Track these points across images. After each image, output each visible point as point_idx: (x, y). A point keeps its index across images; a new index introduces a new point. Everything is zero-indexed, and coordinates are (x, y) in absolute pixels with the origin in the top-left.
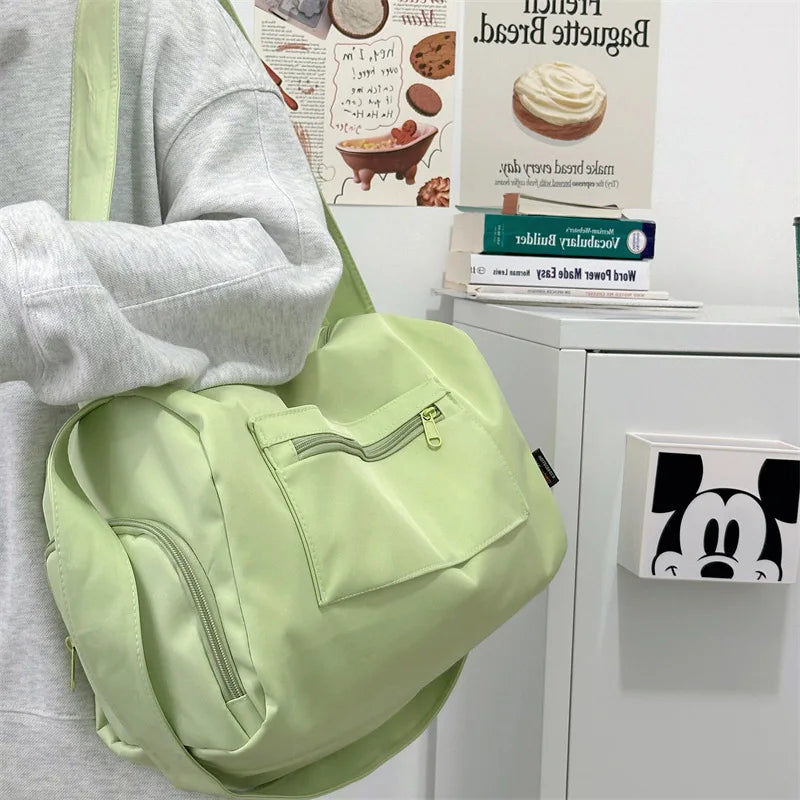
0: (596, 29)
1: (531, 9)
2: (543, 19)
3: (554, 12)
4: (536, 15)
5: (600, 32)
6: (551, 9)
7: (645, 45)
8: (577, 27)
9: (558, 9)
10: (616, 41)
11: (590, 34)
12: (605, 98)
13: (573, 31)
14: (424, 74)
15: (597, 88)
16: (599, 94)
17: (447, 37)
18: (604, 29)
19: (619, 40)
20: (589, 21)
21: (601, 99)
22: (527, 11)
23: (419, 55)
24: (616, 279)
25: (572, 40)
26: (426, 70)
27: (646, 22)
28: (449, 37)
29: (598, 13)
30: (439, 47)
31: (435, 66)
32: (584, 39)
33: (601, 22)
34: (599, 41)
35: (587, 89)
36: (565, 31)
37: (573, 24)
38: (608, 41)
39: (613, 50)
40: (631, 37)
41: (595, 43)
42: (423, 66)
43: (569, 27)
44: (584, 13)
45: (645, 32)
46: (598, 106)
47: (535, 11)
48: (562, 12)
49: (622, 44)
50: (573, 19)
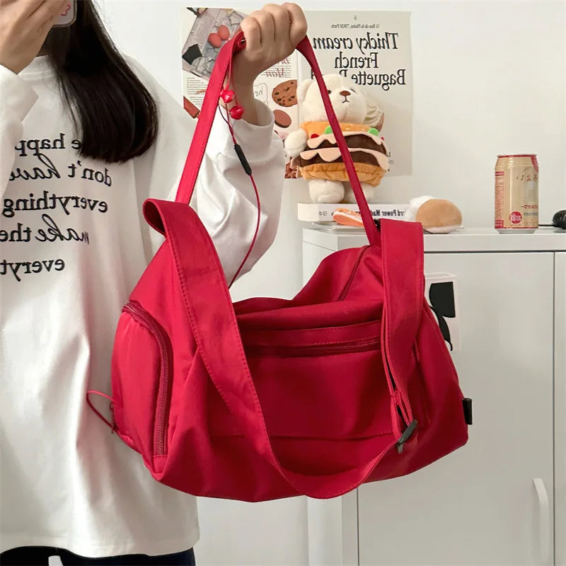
0: (376, 76)
1: (339, 66)
2: (346, 71)
3: (351, 67)
4: (342, 69)
5: (378, 77)
6: (350, 66)
7: (403, 83)
8: (365, 75)
9: (354, 65)
10: (387, 82)
11: (372, 78)
12: (383, 114)
13: (363, 77)
14: (280, 104)
15: (378, 109)
16: (379, 112)
17: (292, 83)
18: (380, 75)
19: (389, 81)
20: (371, 71)
21: (381, 115)
22: (336, 67)
23: (277, 94)
24: (399, 215)
25: (363, 82)
26: (281, 102)
27: (403, 70)
28: (293, 84)
29: (376, 67)
30: (288, 89)
31: (286, 99)
32: (370, 81)
33: (378, 72)
34: (378, 82)
35: (372, 110)
36: (359, 77)
37: (362, 73)
38: (383, 82)
39: (386, 87)
40: (396, 79)
41: (376, 84)
42: (279, 100)
43: (360, 75)
44: (368, 67)
45: (403, 77)
46: (379, 118)
47: (341, 67)
48: (356, 67)
49: (391, 84)
50: (362, 71)
